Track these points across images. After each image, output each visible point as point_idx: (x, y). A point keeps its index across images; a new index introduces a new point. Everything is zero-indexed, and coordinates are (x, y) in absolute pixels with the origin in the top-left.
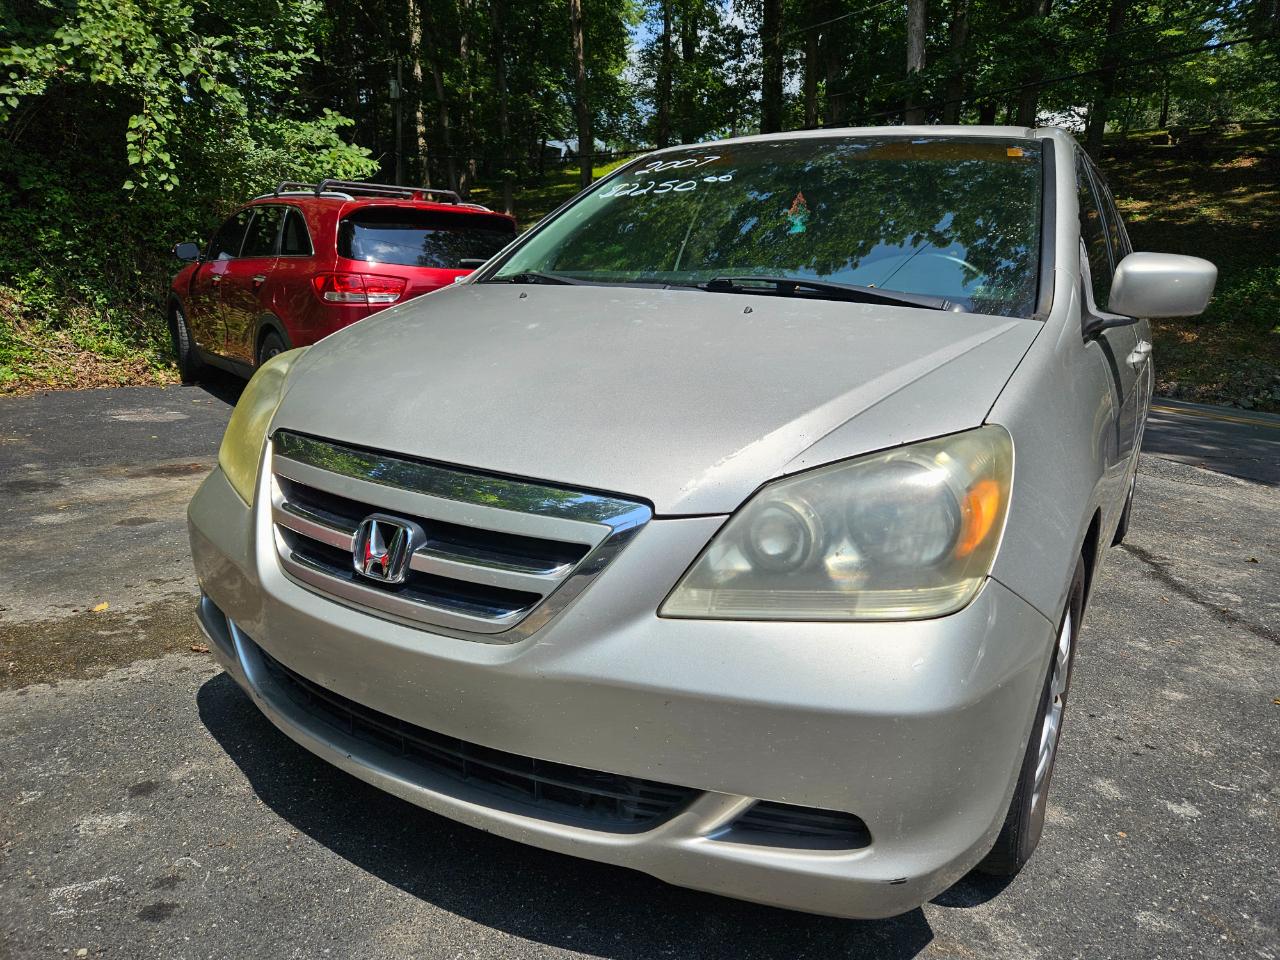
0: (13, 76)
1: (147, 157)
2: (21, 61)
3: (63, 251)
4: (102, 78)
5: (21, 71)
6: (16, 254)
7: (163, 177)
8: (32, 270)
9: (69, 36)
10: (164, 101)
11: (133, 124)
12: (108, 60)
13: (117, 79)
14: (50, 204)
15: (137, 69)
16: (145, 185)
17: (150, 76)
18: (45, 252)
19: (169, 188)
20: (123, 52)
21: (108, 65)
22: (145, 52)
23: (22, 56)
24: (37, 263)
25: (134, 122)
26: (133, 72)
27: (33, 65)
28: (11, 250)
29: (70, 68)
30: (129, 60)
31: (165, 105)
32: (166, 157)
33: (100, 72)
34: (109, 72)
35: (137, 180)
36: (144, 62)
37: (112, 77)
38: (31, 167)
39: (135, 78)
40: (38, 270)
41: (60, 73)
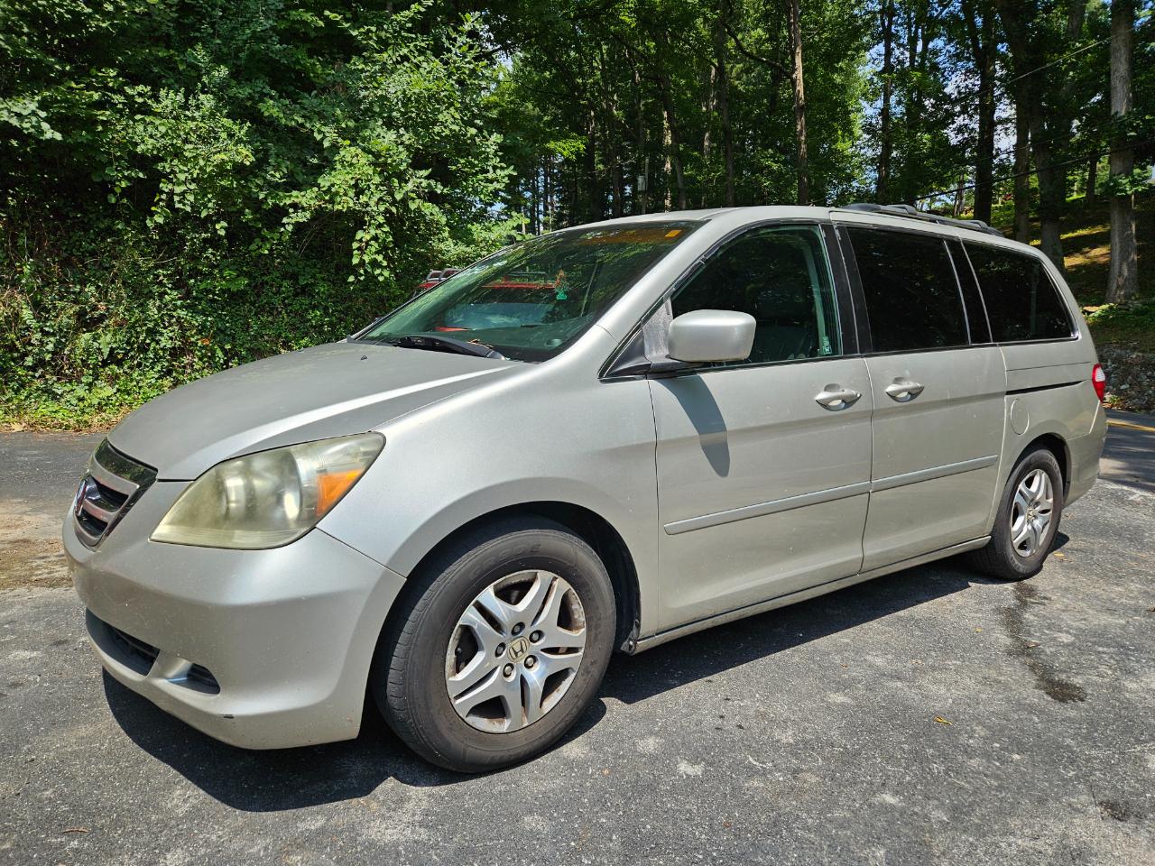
0: (291, 210)
1: (367, 258)
2: (296, 200)
3: (323, 325)
4: (340, 207)
5: (295, 206)
6: (294, 328)
7: (378, 272)
8: (303, 338)
9: (324, 181)
10: (381, 219)
11: (358, 237)
12: (346, 195)
13: (349, 208)
14: (318, 293)
15: (363, 199)
16: (362, 278)
17: (372, 203)
18: (312, 326)
19: (381, 279)
20: (356, 189)
21: (344, 198)
22: (371, 186)
23: (297, 197)
24: (306, 334)
25: (360, 235)
26: (361, 201)
27: (304, 202)
28: (291, 325)
29: (326, 202)
30: (359, 192)
31: (382, 222)
32: (380, 258)
33: (339, 203)
34: (346, 203)
35: (357, 275)
36: (369, 193)
37: (345, 206)
38: (307, 269)
39: (362, 205)
40: (306, 339)
41: (320, 206)
